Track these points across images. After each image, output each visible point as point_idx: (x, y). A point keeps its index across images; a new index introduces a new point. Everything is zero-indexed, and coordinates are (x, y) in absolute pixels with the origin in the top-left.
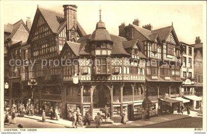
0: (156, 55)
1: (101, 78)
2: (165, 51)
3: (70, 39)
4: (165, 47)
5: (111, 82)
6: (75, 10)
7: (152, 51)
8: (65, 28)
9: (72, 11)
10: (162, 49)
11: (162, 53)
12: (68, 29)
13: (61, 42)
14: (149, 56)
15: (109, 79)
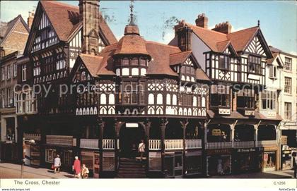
0: (227, 76)
1: (131, 111)
2: (244, 68)
3: (87, 49)
4: (244, 61)
5: (145, 118)
6: (96, 5)
7: (219, 69)
8: (80, 32)
9: (92, 6)
10: (239, 64)
11: (239, 72)
12: (84, 34)
13: (72, 55)
14: (213, 77)
15: (143, 113)
